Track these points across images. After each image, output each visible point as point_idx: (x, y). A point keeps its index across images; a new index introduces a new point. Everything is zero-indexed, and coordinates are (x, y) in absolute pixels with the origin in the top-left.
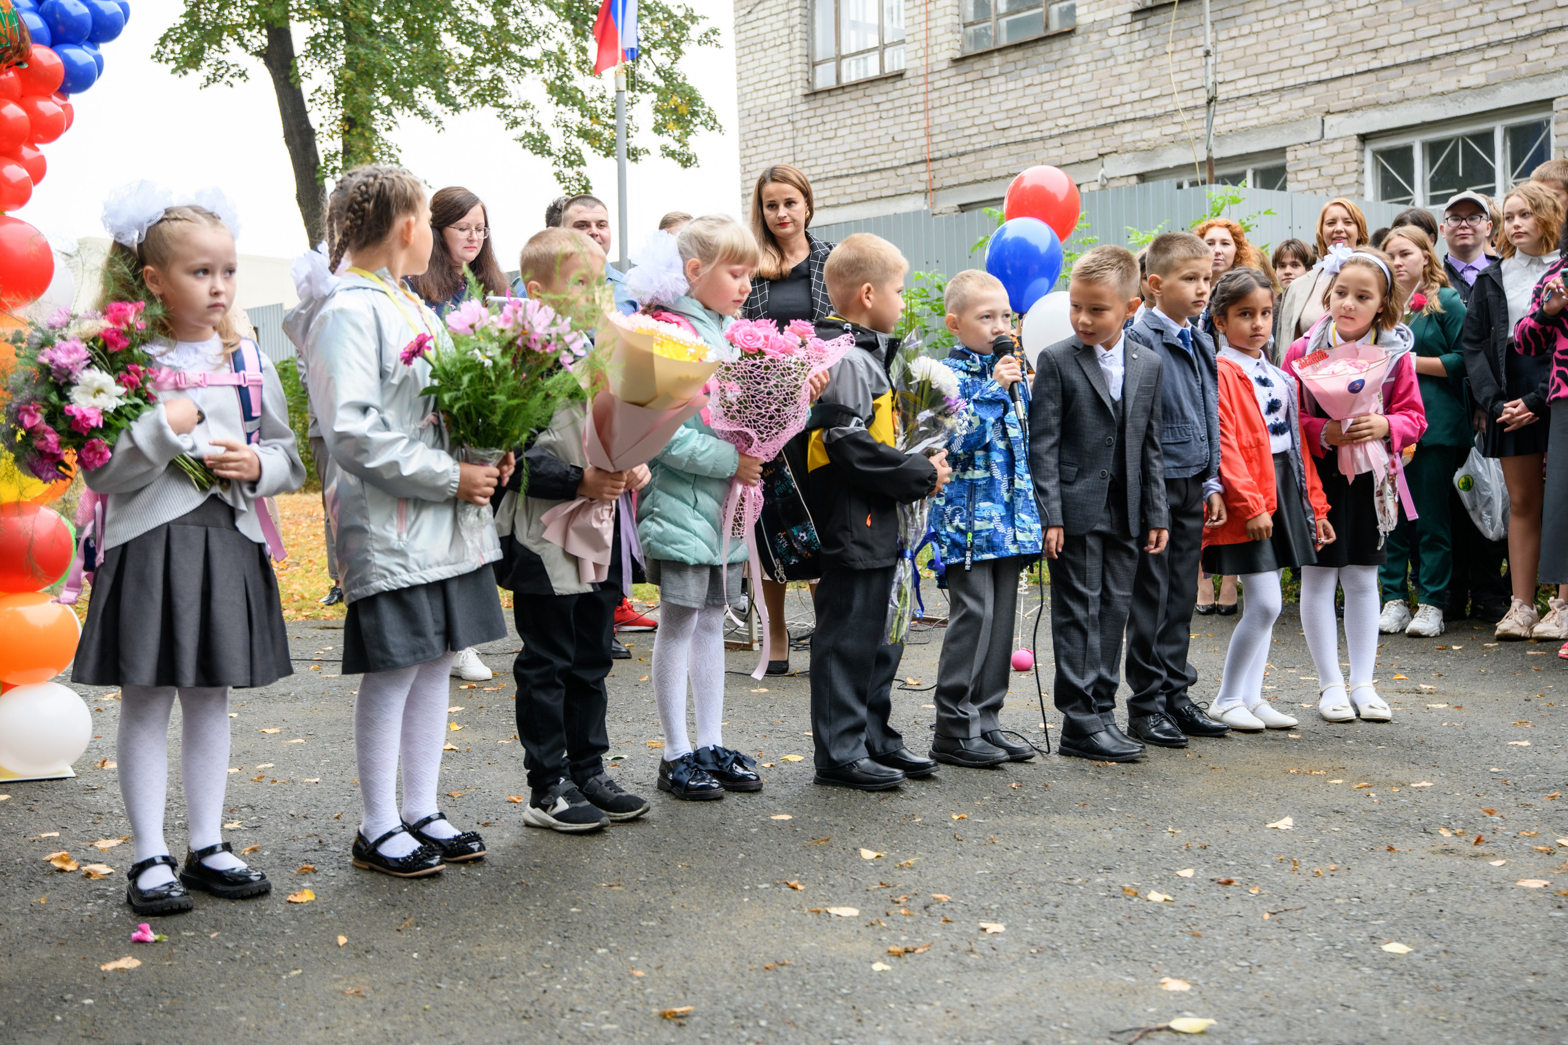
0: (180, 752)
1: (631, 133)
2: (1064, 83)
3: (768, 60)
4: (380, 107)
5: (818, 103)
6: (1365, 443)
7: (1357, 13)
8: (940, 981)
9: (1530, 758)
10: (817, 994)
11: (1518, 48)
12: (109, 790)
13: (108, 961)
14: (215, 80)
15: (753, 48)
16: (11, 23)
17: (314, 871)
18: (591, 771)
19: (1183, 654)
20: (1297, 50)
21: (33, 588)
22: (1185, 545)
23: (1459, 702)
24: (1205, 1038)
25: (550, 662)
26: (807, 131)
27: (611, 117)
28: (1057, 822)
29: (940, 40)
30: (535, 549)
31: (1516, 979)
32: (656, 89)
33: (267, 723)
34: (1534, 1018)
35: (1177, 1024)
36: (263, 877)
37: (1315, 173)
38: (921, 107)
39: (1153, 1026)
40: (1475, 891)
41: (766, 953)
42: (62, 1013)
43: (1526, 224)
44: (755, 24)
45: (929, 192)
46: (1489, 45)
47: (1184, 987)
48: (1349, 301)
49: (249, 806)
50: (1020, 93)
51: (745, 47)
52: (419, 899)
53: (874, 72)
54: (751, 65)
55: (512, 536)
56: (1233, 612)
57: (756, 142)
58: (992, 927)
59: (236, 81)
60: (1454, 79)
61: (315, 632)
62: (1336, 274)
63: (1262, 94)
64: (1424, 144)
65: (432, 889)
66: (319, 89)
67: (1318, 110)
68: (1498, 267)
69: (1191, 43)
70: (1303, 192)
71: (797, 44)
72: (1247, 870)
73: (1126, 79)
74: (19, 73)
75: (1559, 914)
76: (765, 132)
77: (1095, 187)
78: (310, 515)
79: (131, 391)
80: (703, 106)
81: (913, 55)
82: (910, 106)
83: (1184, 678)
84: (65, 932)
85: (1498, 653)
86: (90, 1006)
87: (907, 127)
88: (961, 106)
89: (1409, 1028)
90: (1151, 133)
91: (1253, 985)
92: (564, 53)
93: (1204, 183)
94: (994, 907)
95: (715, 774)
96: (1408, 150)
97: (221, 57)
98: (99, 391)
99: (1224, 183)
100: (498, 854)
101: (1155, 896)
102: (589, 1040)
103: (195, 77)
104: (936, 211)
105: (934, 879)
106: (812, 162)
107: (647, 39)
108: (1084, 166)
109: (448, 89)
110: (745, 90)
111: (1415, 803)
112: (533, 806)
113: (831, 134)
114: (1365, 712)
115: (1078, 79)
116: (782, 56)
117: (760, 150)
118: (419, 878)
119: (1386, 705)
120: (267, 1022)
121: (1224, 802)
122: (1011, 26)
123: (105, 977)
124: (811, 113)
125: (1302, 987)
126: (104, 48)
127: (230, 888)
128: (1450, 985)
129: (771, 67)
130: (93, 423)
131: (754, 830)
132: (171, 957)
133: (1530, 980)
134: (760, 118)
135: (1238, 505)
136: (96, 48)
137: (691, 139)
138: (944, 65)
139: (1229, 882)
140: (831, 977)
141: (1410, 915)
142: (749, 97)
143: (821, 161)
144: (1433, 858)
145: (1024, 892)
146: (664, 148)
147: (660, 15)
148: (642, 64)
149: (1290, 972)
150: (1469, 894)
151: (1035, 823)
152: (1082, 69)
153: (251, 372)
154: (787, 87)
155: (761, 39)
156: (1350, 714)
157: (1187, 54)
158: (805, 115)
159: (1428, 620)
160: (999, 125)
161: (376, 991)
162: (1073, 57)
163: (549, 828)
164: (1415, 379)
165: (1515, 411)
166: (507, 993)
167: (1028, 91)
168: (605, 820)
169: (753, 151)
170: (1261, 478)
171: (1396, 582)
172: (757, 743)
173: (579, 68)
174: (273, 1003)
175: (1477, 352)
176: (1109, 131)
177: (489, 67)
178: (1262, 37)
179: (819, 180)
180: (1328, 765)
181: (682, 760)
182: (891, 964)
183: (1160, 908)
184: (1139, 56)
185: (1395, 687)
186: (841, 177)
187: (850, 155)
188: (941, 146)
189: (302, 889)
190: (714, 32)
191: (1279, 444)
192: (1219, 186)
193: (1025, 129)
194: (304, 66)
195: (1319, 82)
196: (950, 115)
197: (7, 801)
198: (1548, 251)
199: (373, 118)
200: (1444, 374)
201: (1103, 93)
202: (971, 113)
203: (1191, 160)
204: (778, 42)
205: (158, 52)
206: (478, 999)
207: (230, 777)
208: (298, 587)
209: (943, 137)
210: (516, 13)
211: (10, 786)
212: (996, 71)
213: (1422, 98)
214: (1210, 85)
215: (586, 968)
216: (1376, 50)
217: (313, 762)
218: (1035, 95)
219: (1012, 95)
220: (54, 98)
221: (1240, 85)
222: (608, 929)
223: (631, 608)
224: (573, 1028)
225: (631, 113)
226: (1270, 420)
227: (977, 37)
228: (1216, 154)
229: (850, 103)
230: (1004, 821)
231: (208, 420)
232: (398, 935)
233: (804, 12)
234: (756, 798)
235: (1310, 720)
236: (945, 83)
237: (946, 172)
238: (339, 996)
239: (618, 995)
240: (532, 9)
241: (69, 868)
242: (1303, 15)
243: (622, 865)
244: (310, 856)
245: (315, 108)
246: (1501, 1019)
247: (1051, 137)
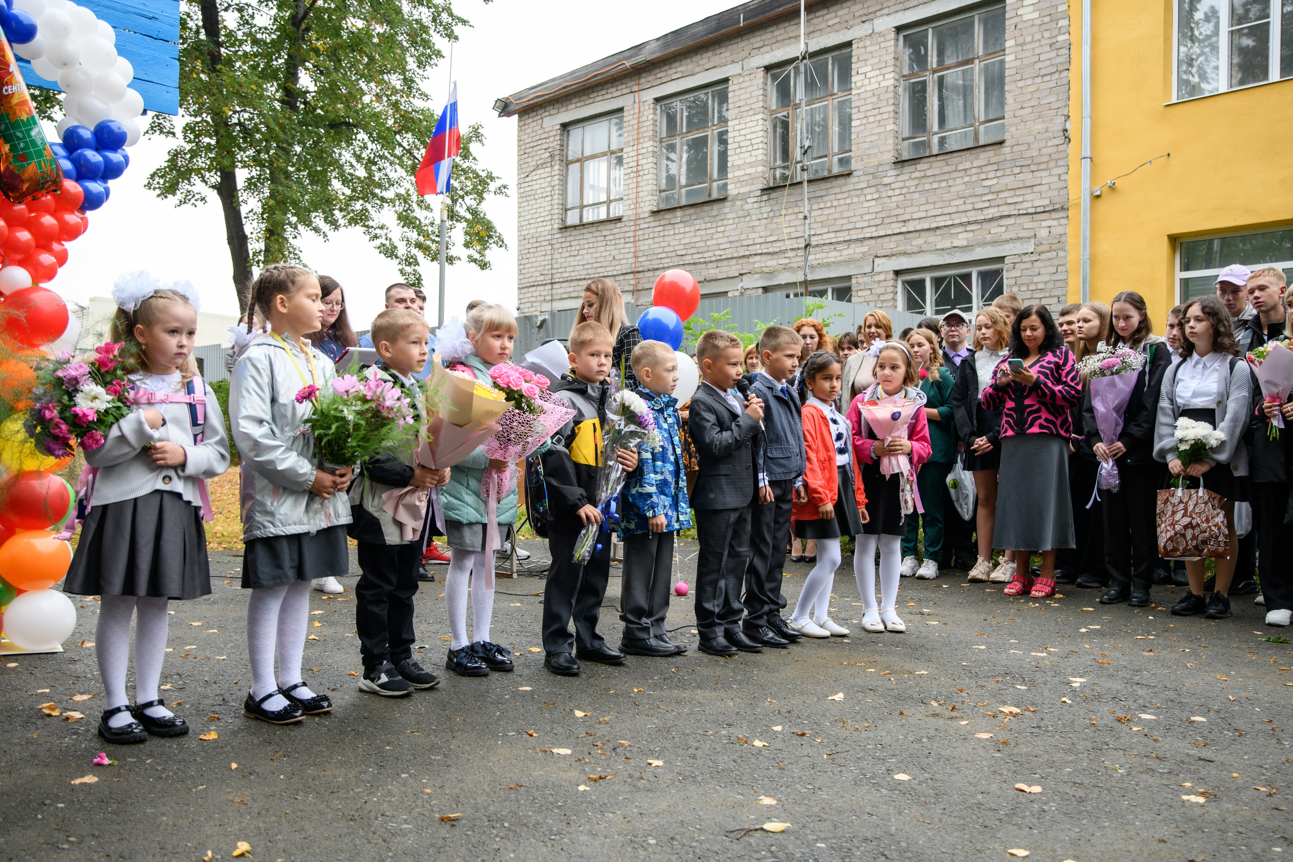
0: (134, 637)
1: (450, 247)
2: (720, 229)
3: (538, 206)
4: (290, 224)
5: (568, 234)
6: (897, 455)
7: (894, 199)
8: (620, 798)
9: (985, 656)
10: (542, 806)
11: (985, 225)
12: (85, 661)
13: (76, 778)
14: (185, 202)
15: (528, 198)
16: (51, 165)
17: (219, 719)
18: (403, 656)
19: (778, 588)
20: (859, 218)
21: (42, 527)
22: (781, 520)
23: (946, 620)
24: (784, 835)
25: (381, 587)
26: (560, 250)
27: (437, 236)
28: (700, 695)
29: (644, 199)
30: (376, 514)
31: (972, 796)
32: (466, 220)
33: (194, 619)
34: (981, 821)
35: (768, 826)
36: (184, 722)
37: (868, 292)
38: (632, 240)
39: (752, 827)
40: (950, 740)
41: (511, 778)
42: (42, 813)
43: (989, 333)
44: (530, 183)
45: (635, 292)
46: (969, 223)
47: (774, 802)
48: (887, 371)
49: (178, 674)
50: (692, 234)
51: (524, 197)
52: (286, 739)
53: (603, 216)
54: (527, 208)
55: (361, 505)
56: (812, 561)
57: (528, 256)
58: (656, 763)
59: (199, 203)
60: (949, 241)
61: (229, 558)
62: (878, 357)
63: (838, 243)
64: (932, 279)
65: (296, 732)
66: (252, 211)
67: (871, 255)
68: (973, 356)
69: (796, 210)
70: (861, 303)
71: (556, 197)
72: (815, 726)
73: (757, 229)
74: (54, 196)
75: (998, 755)
76: (534, 250)
77: (737, 293)
78: (231, 481)
79: (116, 398)
80: (495, 232)
81: (627, 207)
82: (625, 238)
83: (777, 604)
84: (49, 757)
85: (969, 590)
86: (62, 808)
87: (623, 251)
88: (656, 240)
89: (907, 828)
90: (772, 263)
91: (815, 800)
92: (409, 195)
93: (802, 295)
94: (657, 749)
95: (484, 659)
96: (923, 281)
97: (190, 188)
98: (95, 398)
99: (815, 296)
100: (340, 710)
101: (758, 743)
102: (393, 835)
103: (172, 200)
104: (639, 303)
105: (620, 731)
106: (563, 270)
107: (462, 189)
108: (730, 281)
109: (333, 215)
110: (523, 223)
111: (917, 685)
112: (365, 678)
113: (576, 253)
114: (890, 626)
115: (728, 228)
116: (547, 204)
117: (531, 260)
118: (287, 724)
119: (902, 622)
120: (181, 821)
121: (803, 683)
122: (689, 193)
123: (73, 789)
124: (563, 240)
125: (845, 802)
126: (111, 183)
127: (162, 730)
128: (933, 800)
129: (539, 210)
130: (90, 418)
131: (507, 697)
132: (119, 775)
133: (980, 797)
134: (531, 241)
135: (816, 495)
136: (106, 182)
137: (487, 252)
138: (647, 215)
139: (803, 735)
140: (552, 795)
141: (911, 756)
142: (525, 228)
143: (568, 270)
144: (926, 719)
145: (677, 739)
146: (470, 257)
147: (471, 175)
148: (458, 205)
149: (838, 792)
150: (946, 742)
151: (686, 695)
152: (731, 222)
153: (199, 394)
154: (549, 223)
155: (533, 192)
156: (881, 627)
157: (793, 217)
158: (560, 240)
159: (929, 569)
160: (679, 253)
161: (254, 800)
162: (725, 214)
163: (374, 693)
164: (926, 422)
165: (981, 443)
166: (341, 803)
167: (698, 233)
168: (411, 689)
169: (526, 261)
170: (830, 480)
171: (911, 545)
172: (512, 639)
173: (419, 205)
174: (186, 808)
175: (960, 406)
176: (746, 260)
177: (361, 202)
178: (838, 209)
179: (567, 281)
180: (866, 659)
181: (462, 650)
182: (590, 786)
183: (761, 751)
184: (765, 216)
185: (908, 610)
186: (581, 280)
187: (586, 267)
188: (643, 264)
189: (209, 731)
190: (505, 187)
191: (842, 460)
192: (811, 298)
193: (695, 256)
194: (243, 196)
195: (871, 238)
196: (649, 245)
197: (16, 667)
198: (1002, 348)
199: (285, 230)
200: (939, 419)
201: (743, 237)
202: (663, 244)
203: (795, 280)
204: (544, 195)
205: (149, 183)
206: (322, 807)
207: (167, 654)
208: (220, 528)
209: (644, 259)
210: (380, 170)
211: (19, 657)
212: (678, 220)
213: (932, 251)
214: (806, 237)
215: (394, 787)
216: (904, 221)
217: (222, 646)
218: (702, 236)
219: (687, 235)
220: (76, 213)
221: (825, 236)
222: (409, 761)
223: (436, 549)
224: (383, 827)
225: (450, 234)
226: (838, 445)
227: (667, 199)
228: (810, 278)
229: (588, 236)
230: (666, 693)
231: (168, 424)
232: (271, 763)
233: (561, 178)
234: (510, 675)
235: (857, 631)
236: (647, 225)
237: (646, 280)
238: (230, 803)
239: (414, 805)
240: (390, 168)
241: (54, 713)
242: (862, 198)
243: (421, 719)
244: (216, 708)
245: (248, 223)
246: (962, 822)
247: (711, 262)
